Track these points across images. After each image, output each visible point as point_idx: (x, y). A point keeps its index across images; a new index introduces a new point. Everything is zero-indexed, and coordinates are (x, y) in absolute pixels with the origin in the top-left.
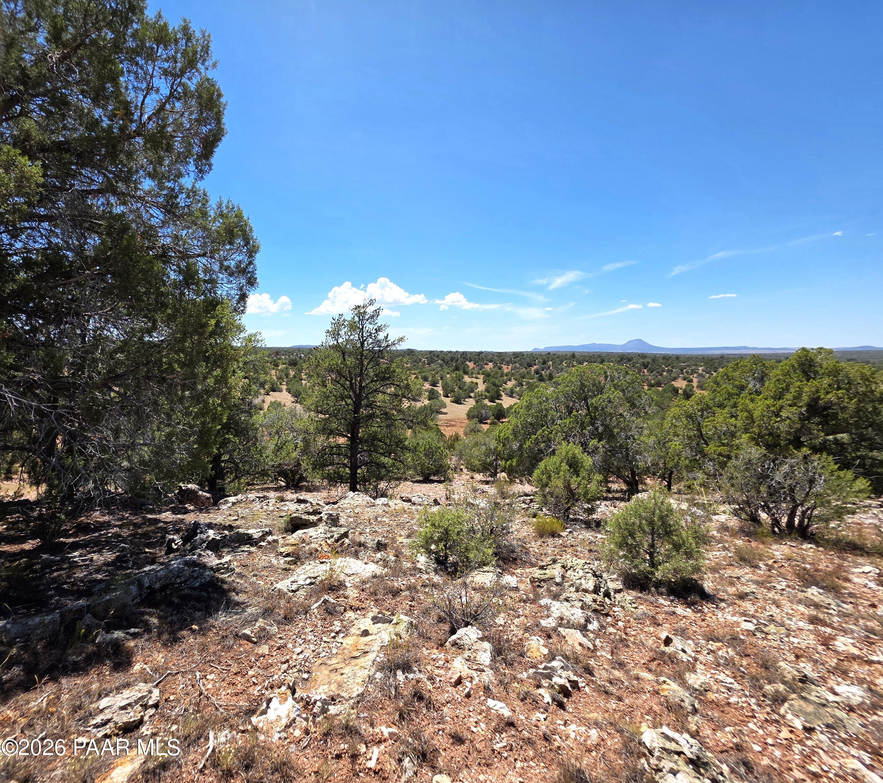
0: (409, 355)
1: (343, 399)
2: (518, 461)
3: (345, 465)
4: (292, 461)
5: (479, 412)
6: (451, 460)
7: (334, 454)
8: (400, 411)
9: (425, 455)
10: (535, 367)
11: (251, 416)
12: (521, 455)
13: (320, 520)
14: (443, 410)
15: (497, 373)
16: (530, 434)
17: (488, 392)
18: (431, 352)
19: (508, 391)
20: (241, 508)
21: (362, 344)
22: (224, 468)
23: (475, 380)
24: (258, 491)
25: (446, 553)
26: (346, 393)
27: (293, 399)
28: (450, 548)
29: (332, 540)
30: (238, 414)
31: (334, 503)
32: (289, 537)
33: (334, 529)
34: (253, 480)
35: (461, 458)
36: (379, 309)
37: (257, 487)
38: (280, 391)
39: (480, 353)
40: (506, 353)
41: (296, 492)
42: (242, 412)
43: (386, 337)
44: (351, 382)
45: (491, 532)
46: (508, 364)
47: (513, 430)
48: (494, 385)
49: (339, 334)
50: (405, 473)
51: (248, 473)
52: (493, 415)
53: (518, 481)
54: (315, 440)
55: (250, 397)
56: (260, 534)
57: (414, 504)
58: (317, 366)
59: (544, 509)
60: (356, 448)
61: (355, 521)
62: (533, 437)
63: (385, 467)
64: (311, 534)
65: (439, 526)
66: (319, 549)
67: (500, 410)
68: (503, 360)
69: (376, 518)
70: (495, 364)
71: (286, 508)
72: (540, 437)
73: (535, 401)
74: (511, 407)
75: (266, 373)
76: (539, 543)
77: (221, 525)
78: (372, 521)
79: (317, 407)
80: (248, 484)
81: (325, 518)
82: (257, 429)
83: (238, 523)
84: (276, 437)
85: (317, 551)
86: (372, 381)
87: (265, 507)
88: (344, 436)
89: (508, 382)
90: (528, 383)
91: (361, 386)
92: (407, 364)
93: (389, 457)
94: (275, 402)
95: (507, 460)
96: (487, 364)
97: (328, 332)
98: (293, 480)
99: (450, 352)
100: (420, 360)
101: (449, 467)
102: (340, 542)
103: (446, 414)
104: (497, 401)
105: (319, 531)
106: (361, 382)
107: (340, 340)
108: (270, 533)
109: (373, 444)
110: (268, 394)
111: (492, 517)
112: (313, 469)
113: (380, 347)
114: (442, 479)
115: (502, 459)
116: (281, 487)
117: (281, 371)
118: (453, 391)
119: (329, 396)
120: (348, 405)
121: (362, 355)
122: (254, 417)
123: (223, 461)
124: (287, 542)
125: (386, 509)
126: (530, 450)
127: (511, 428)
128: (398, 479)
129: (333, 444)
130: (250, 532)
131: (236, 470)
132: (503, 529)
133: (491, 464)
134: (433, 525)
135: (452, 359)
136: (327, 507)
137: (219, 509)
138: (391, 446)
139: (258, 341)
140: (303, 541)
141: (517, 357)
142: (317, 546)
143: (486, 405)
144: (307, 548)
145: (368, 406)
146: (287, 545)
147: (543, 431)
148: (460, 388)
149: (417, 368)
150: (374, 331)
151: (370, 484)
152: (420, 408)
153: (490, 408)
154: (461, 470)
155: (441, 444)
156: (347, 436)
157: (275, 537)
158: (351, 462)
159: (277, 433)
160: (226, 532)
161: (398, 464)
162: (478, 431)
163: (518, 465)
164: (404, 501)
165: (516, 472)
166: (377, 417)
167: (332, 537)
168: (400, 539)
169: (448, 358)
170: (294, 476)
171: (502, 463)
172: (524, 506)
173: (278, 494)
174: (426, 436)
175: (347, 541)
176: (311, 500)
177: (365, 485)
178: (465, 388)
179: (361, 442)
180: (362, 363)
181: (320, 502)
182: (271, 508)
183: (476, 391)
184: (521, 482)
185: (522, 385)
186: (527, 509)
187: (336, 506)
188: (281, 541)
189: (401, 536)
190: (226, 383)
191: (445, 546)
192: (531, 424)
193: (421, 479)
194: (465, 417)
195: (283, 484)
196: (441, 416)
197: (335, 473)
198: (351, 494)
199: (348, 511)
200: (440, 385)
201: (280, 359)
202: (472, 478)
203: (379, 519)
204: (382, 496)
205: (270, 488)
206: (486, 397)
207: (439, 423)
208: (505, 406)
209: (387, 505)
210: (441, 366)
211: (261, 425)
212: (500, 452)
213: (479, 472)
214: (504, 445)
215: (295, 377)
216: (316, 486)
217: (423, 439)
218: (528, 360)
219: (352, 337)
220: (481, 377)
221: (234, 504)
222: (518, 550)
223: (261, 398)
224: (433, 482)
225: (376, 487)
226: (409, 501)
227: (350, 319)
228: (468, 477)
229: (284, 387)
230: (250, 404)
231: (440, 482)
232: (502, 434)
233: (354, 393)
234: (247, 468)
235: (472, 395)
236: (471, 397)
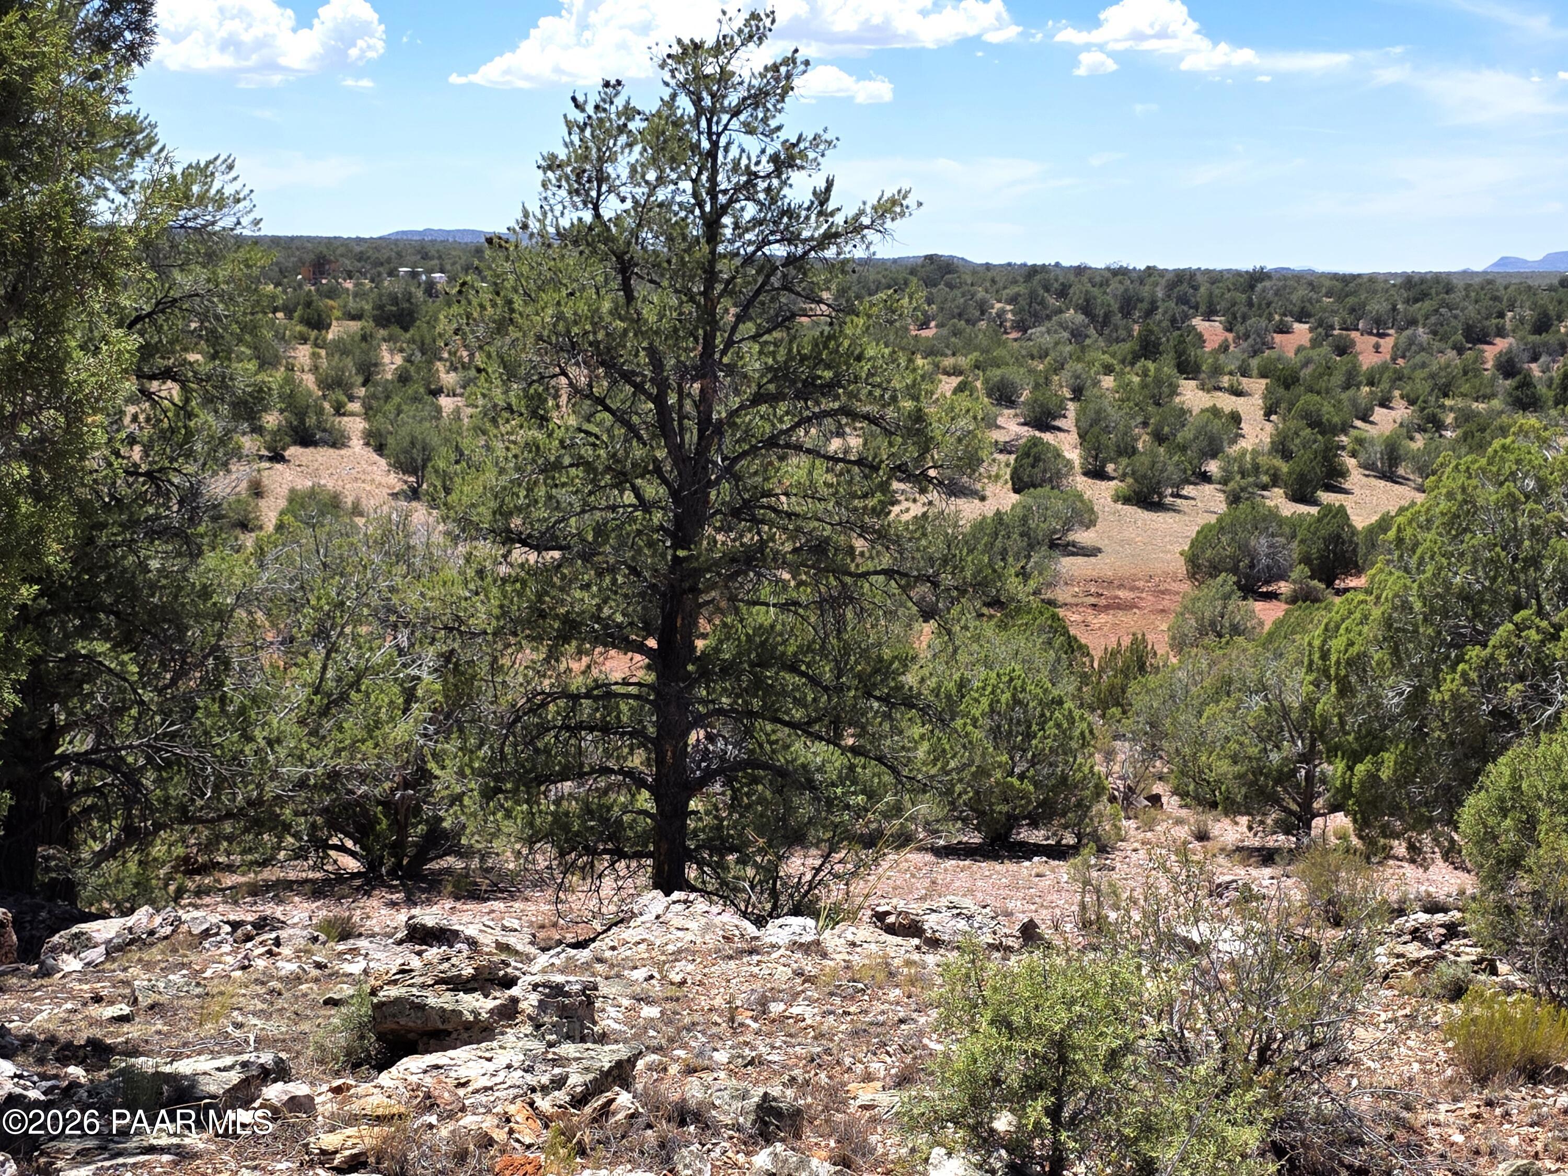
0: (929, 283)
1: (622, 479)
2: (1401, 764)
3: (636, 780)
4: (391, 762)
5: (1244, 548)
6: (1109, 756)
7: (580, 726)
8: (882, 536)
9: (995, 732)
10: (1502, 344)
11: (195, 554)
12: (1420, 734)
13: (509, 1011)
14: (1082, 537)
15: (1329, 369)
16: (1460, 642)
17: (1287, 455)
18: (1033, 272)
19: (1376, 452)
20: (148, 966)
21: (712, 225)
22: (72, 793)
23: (1226, 402)
24: (233, 896)
25: (1057, 1146)
26: (638, 452)
27: (395, 481)
28: (1073, 1122)
29: (561, 1096)
30: (130, 544)
31: (580, 945)
32: (364, 1088)
33: (569, 1049)
34: (209, 846)
35: (1153, 751)
36: (790, 61)
37: (229, 880)
38: (337, 441)
39: (1256, 277)
40: (1372, 279)
41: (411, 902)
42: (152, 535)
43: (823, 196)
44: (659, 400)
45: (1263, 1060)
46: (1378, 328)
47: (1388, 623)
48: (1315, 422)
49: (602, 178)
50: (897, 810)
51: (185, 816)
52: (1306, 560)
53: (1400, 848)
54: (495, 668)
55: (190, 468)
56: (234, 1077)
57: (935, 943)
58: (501, 326)
59: (1503, 968)
60: (684, 704)
61: (667, 1019)
62: (1474, 653)
63: (811, 785)
64: (463, 1073)
65: (1030, 1030)
66: (500, 1135)
67: (1336, 538)
68: (1357, 312)
69: (763, 1003)
70: (1323, 329)
71: (356, 968)
72: (1502, 657)
73: (1489, 495)
74: (1384, 524)
75: (266, 362)
76: (1469, 1107)
77: (52, 1040)
78: (744, 1017)
79: (503, 513)
80: (188, 867)
81: (530, 1002)
82: (222, 615)
83: (133, 1031)
84: (317, 654)
85: (487, 1142)
86: (757, 400)
87: (261, 963)
88: (628, 646)
89: (1379, 414)
90: (1465, 417)
91: (704, 421)
92: (924, 325)
93: (835, 741)
94: (312, 494)
95: (1354, 758)
96: (1284, 330)
97: (552, 164)
98: (397, 848)
99: (1121, 273)
100: (983, 308)
101: (1099, 790)
102: (597, 1103)
103: (1092, 552)
104: (1326, 497)
105: (502, 1059)
106: (705, 402)
107: (611, 207)
108: (280, 1072)
109: (758, 684)
110: (277, 457)
111: (1266, 996)
112: (488, 794)
113: (791, 239)
114: (1069, 839)
115: (1332, 753)
116: (341, 878)
117: (340, 348)
118: (1127, 450)
119: (557, 466)
120: (644, 505)
121: (711, 276)
122: (210, 560)
123: (65, 760)
124: (355, 1107)
125: (809, 965)
126: (1459, 711)
127: (1376, 613)
128: (871, 841)
129: (577, 683)
130: (184, 1067)
131: (129, 802)
132: (1314, 1047)
133: (1285, 776)
134: (1002, 1022)
135: (1128, 305)
136: (543, 960)
137: (46, 972)
138: (840, 689)
139: (220, 202)
140: (429, 1103)
141: (1422, 296)
142: (489, 1123)
143: (1273, 515)
144: (445, 1132)
145: (736, 513)
146: (353, 1120)
147: (1520, 628)
148: (1159, 438)
149: (969, 346)
150: (766, 167)
151: (743, 861)
152: (980, 525)
153: (1294, 525)
154: (1155, 800)
155: (1067, 687)
156: (640, 648)
157: (300, 1089)
158: (660, 761)
159: (321, 633)
160: (76, 1071)
161: (868, 771)
162: (1236, 630)
163: (1403, 780)
164: (891, 930)
165: (1395, 810)
166: (779, 560)
167: (559, 1083)
168: (865, 1094)
169: (1109, 299)
170: (401, 827)
171: (1333, 769)
172: (1414, 950)
173: (323, 911)
174: (1002, 652)
175: (624, 1099)
176: (471, 931)
177: (721, 866)
178: (1182, 436)
179: (705, 675)
180: (709, 317)
181: (512, 940)
182: (288, 967)
183: (1233, 451)
184: (1415, 855)
185: (1439, 426)
186: (1424, 967)
187: (584, 955)
188: (325, 1103)
189: (868, 1078)
190: (57, 383)
191: (1054, 1113)
192: (1466, 597)
193: (976, 839)
194: (1180, 566)
195: (351, 864)
196: (1068, 565)
197: (588, 811)
198: (655, 901)
199: (640, 974)
200: (1068, 423)
201: (332, 293)
202: (1202, 836)
203: (776, 1008)
204: (796, 911)
205: (288, 885)
206: (1276, 480)
207: (1062, 594)
208: (1361, 520)
209: (814, 948)
210: (1077, 335)
211: (243, 599)
212: (1326, 721)
213: (1231, 808)
214: (1345, 690)
215: (403, 378)
216: (503, 875)
217: (988, 664)
218: (1471, 310)
219: (662, 194)
220: (1258, 386)
221: (114, 950)
222: (1376, 1133)
223: (240, 473)
224: (1026, 851)
225: (771, 873)
226: (911, 929)
227: (651, 106)
228: (1182, 833)
229: (355, 426)
230: (190, 497)
231: (1057, 852)
232: (1337, 644)
233: (676, 451)
234: (178, 791)
235: (1213, 467)
236: (1205, 478)
